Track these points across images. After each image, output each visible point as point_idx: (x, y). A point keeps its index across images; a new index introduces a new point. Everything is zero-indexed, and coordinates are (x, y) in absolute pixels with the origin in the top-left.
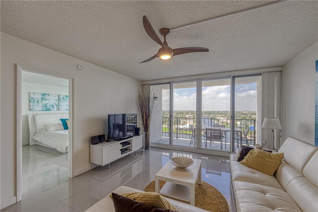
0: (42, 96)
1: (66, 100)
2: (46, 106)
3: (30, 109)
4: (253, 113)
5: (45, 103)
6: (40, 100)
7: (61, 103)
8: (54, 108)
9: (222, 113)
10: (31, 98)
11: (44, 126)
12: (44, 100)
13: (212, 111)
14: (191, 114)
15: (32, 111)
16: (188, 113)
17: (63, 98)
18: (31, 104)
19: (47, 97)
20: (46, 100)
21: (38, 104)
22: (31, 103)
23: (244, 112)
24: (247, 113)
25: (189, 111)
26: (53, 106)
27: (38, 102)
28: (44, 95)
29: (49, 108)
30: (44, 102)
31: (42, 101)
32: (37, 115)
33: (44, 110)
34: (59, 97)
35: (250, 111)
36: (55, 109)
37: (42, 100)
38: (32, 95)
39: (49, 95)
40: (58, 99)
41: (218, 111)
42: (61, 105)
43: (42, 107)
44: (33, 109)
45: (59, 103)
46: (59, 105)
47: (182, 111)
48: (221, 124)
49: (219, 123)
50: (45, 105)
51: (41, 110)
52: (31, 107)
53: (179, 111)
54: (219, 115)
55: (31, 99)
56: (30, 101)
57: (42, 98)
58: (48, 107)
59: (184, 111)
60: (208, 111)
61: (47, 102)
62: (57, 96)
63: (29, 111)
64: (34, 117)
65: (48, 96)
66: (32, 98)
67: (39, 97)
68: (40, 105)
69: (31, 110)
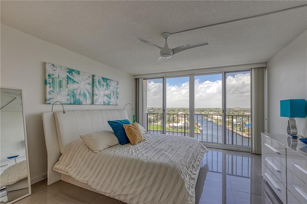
0: (68, 74)
1: (103, 86)
2: (74, 96)
3: (46, 100)
4: (244, 110)
5: (72, 88)
6: (64, 83)
7: (96, 91)
8: (86, 100)
9: (213, 110)
10: (47, 74)
11: (82, 137)
12: (72, 82)
13: (204, 109)
14: (182, 112)
15: (49, 104)
16: (179, 110)
17: (99, 83)
18: (48, 89)
19: (76, 77)
20: (74, 82)
21: (61, 89)
22: (48, 86)
23: (235, 109)
24: (238, 110)
25: (180, 108)
26: (85, 95)
27: (60, 86)
28: (71, 71)
29: (79, 99)
30: (72, 86)
31: (68, 84)
32: (64, 112)
33: (71, 104)
34: (93, 80)
35: (241, 108)
36: (89, 101)
37: (68, 81)
38: (49, 70)
39: (79, 73)
40: (91, 83)
41: (209, 108)
42: (96, 95)
43: (68, 97)
44: (51, 101)
45: (93, 91)
46: (93, 94)
47: (173, 108)
48: (215, 121)
49: (213, 120)
50: (73, 92)
51: (65, 102)
52: (48, 96)
53: (170, 108)
54: (210, 112)
55: (47, 77)
56: (46, 81)
57: (68, 78)
58: (77, 97)
59: (175, 108)
60: (200, 108)
61: (75, 86)
62: (91, 78)
63: (43, 104)
64: (54, 118)
65: (77, 75)
66: (49, 75)
67: (64, 75)
68: (65, 92)
69: (48, 102)
